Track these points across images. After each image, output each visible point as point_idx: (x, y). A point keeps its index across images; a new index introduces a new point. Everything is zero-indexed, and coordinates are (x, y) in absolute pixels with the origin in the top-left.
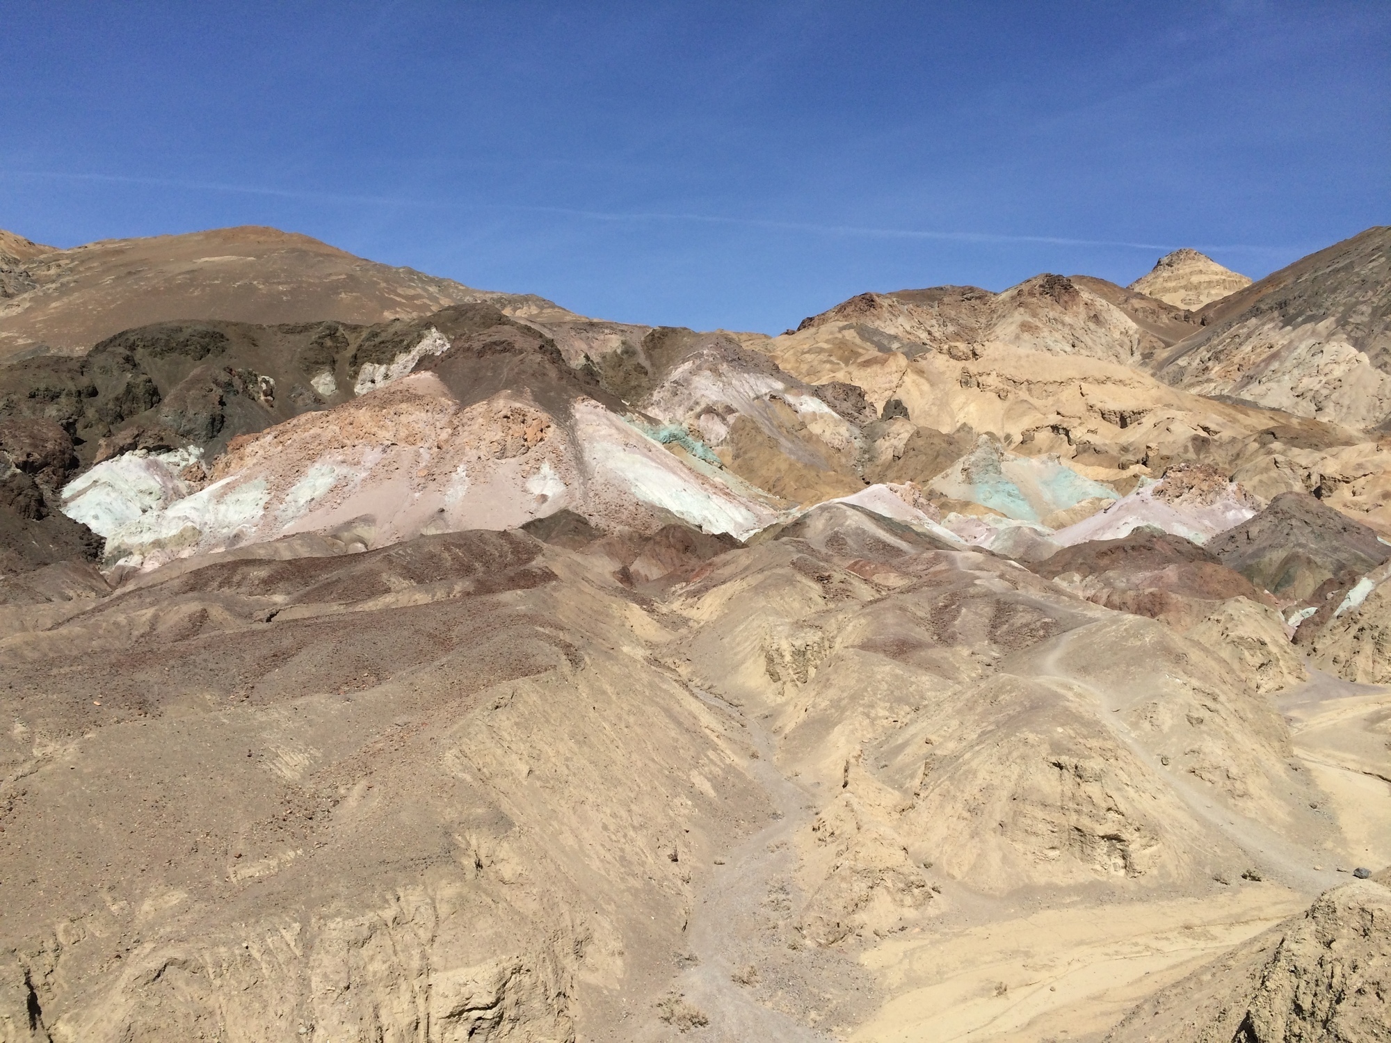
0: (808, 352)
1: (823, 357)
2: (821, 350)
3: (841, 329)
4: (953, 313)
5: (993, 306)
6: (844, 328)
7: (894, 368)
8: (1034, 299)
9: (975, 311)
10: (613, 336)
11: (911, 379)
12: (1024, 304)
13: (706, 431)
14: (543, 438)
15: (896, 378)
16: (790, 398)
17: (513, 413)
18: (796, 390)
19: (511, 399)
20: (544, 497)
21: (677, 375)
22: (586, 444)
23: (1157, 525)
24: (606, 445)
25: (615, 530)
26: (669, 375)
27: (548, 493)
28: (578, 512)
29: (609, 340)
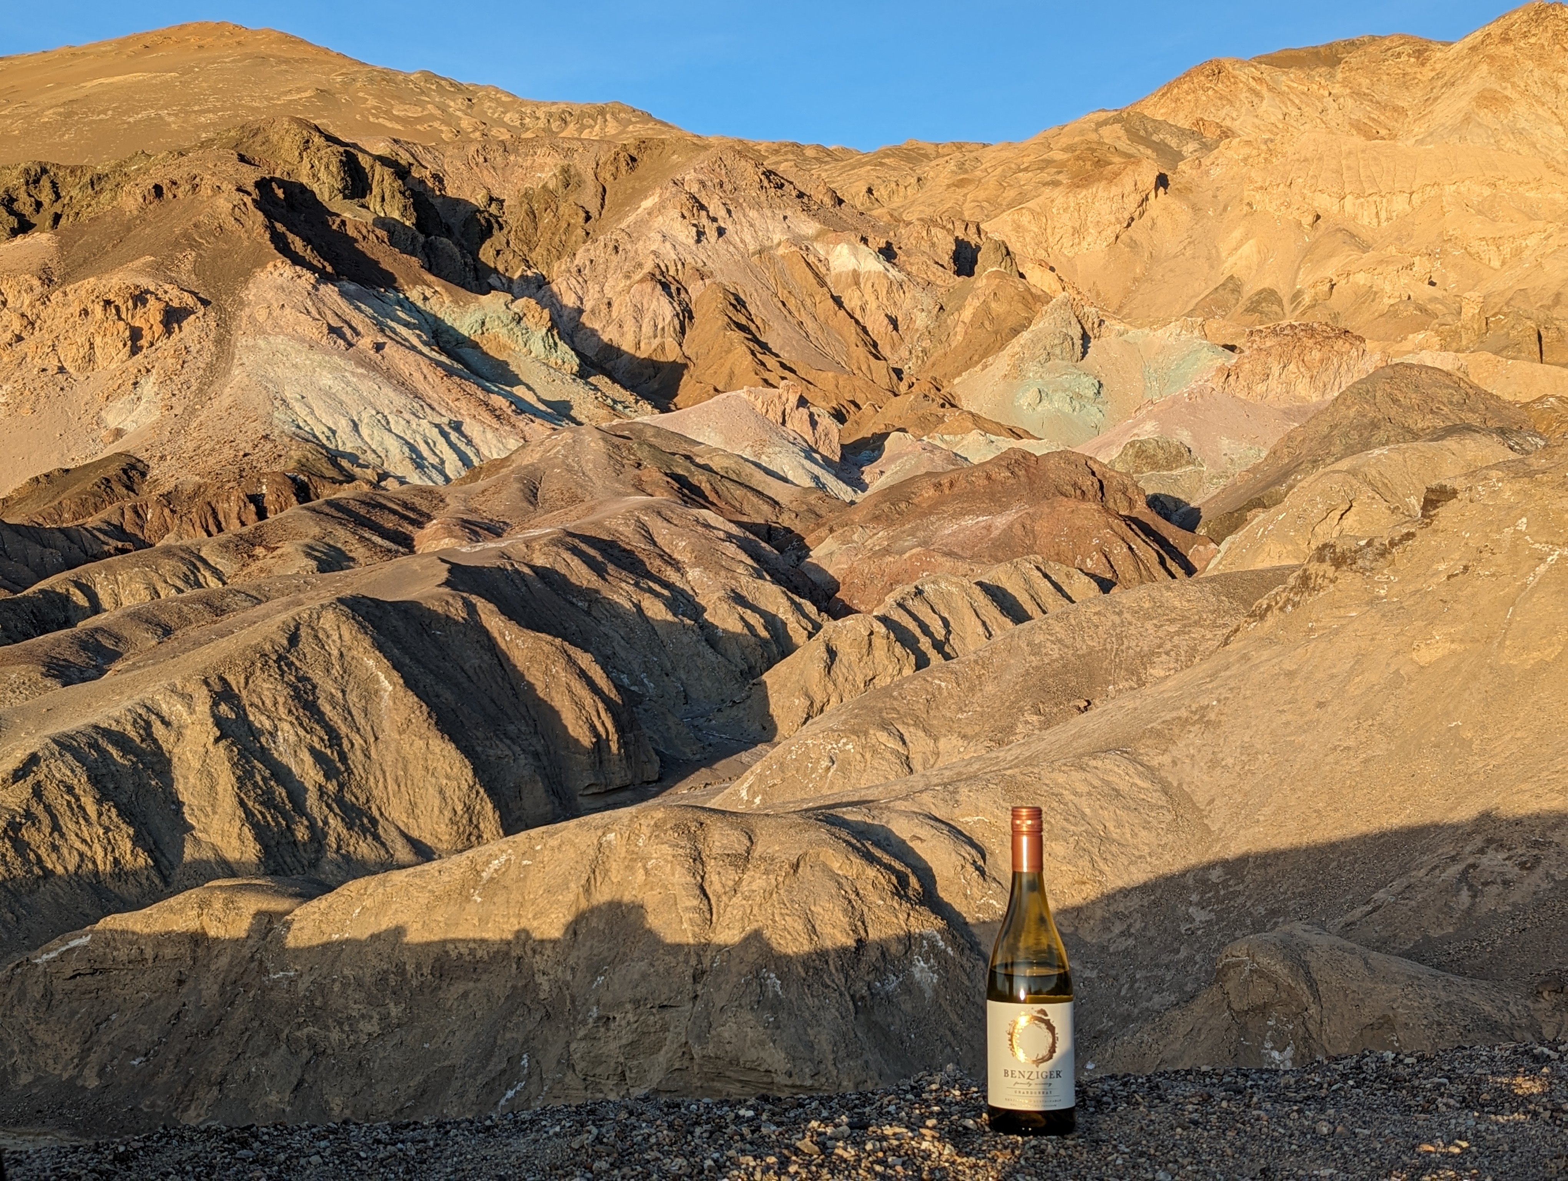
0: (1026, 170)
1: (1045, 176)
2: (1049, 162)
3: (1100, 125)
4: (1365, 82)
5: (1438, 66)
6: (1105, 123)
7: (1129, 187)
8: (1508, 50)
9: (1405, 82)
10: (548, 160)
11: (1159, 202)
12: (1492, 58)
13: (638, 312)
14: (169, 332)
15: (1132, 202)
16: (819, 248)
17: (117, 295)
18: (832, 235)
19: (140, 271)
20: (118, 433)
21: (631, 218)
22: (242, 341)
23: (1185, 436)
24: (279, 341)
25: (173, 483)
26: (619, 220)
27: (129, 426)
28: (143, 455)
29: (542, 168)
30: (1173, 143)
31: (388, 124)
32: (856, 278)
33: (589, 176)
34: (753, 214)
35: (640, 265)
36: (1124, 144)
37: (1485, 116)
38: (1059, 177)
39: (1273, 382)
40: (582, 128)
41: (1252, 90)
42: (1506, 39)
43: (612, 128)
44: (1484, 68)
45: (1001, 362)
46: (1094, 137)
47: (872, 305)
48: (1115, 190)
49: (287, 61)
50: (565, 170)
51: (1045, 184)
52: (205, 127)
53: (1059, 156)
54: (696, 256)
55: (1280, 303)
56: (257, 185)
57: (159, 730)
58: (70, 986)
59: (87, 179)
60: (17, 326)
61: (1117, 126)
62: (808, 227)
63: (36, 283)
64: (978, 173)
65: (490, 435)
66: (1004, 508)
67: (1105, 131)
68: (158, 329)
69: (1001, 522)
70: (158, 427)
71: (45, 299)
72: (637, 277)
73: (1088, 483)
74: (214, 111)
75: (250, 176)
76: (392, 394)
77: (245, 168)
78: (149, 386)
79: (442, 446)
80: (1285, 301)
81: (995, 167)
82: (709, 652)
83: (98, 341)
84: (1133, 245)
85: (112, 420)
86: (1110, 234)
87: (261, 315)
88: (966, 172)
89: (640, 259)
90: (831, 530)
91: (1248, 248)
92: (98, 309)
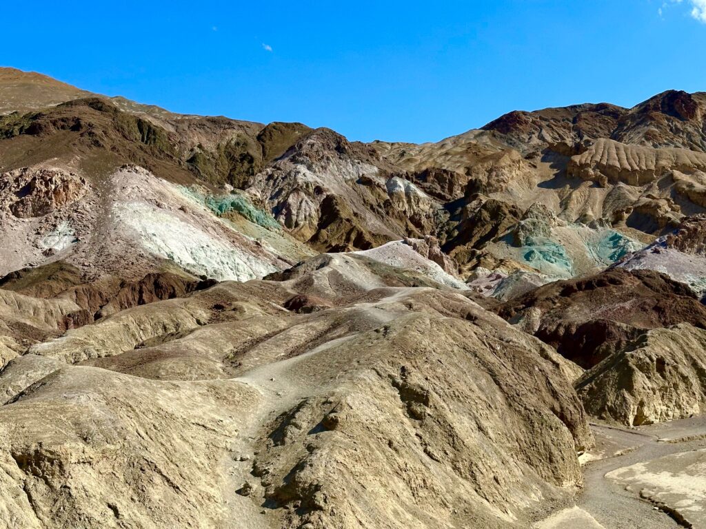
8: (658, 113)
12: (650, 117)
13: (293, 207)
14: (71, 198)
16: (381, 179)
18: (387, 173)
19: (54, 164)
20: (52, 252)
22: (115, 205)
24: (136, 206)
26: (274, 161)
27: (57, 248)
28: (71, 263)
34: (342, 161)
35: (290, 184)
38: (462, 160)
44: (647, 122)
47: (413, 210)
50: (239, 136)
62: (372, 169)
68: (66, 196)
69: (628, 307)
70: (74, 249)
72: (290, 189)
78: (63, 227)
85: (46, 243)
87: (125, 193)
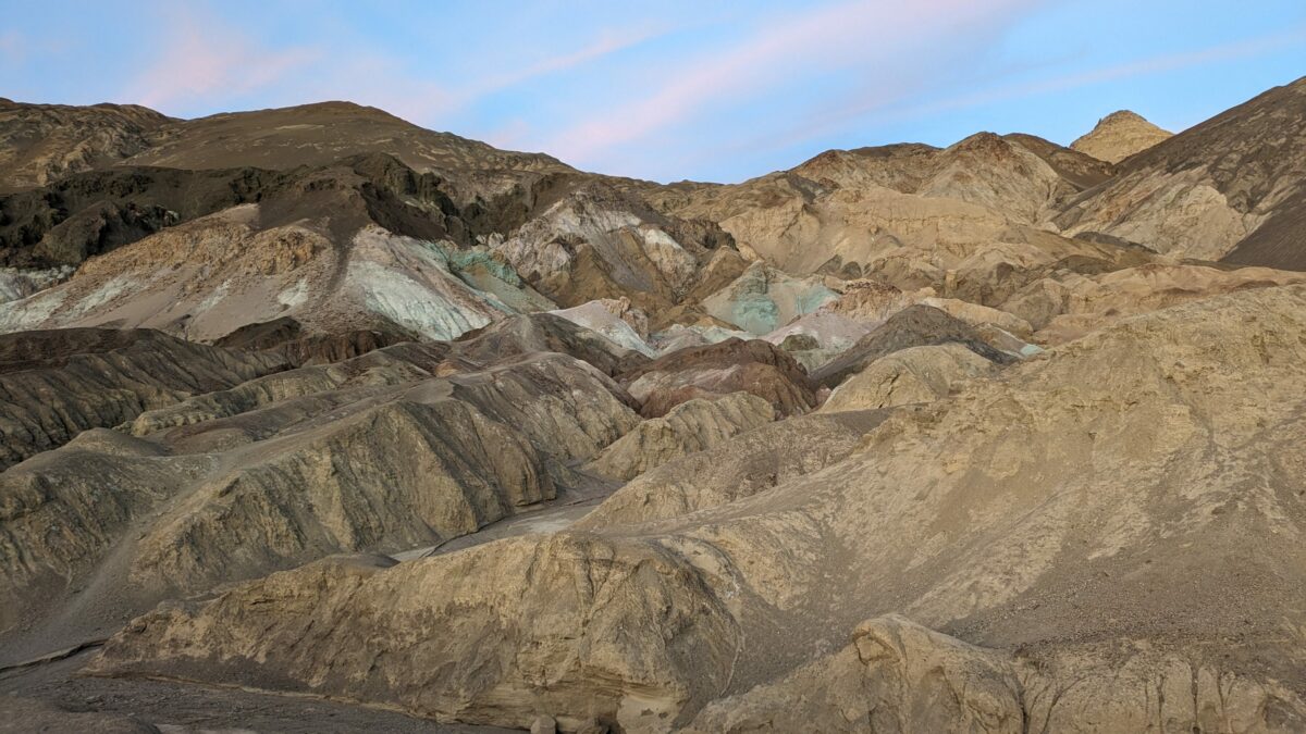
4: (902, 166)
5: (936, 160)
7: (790, 209)
8: (970, 154)
9: (921, 165)
10: (509, 181)
11: (805, 218)
12: (961, 158)
13: (550, 257)
14: (313, 258)
15: (790, 218)
16: (641, 232)
17: (289, 237)
18: (647, 225)
19: (302, 226)
20: (286, 307)
21: (548, 212)
22: (351, 263)
23: (814, 334)
24: (370, 265)
25: (313, 333)
26: (543, 212)
27: (292, 303)
28: (298, 319)
29: (505, 184)
30: (811, 189)
31: (429, 157)
32: (658, 246)
33: (528, 189)
34: (608, 213)
35: (552, 235)
36: (788, 188)
37: (958, 184)
38: (756, 203)
39: (858, 310)
40: (525, 165)
41: (849, 166)
42: (969, 149)
43: (540, 166)
44: (958, 162)
45: (726, 293)
46: (773, 184)
47: (665, 261)
48: (783, 211)
49: (379, 123)
50: (516, 186)
51: (749, 205)
52: (336, 153)
53: (756, 192)
54: (581, 233)
55: (859, 269)
56: (363, 186)
57: (303, 467)
58: (253, 608)
59: (275, 178)
60: (236, 251)
61: (784, 180)
62: (636, 221)
63: (247, 229)
64: (717, 198)
65: (474, 315)
66: (728, 367)
67: (779, 182)
68: (309, 255)
69: (727, 373)
70: (306, 305)
71: (252, 236)
72: (551, 240)
73: (769, 355)
74: (342, 145)
75: (360, 181)
76: (426, 293)
77: (358, 177)
78: (303, 284)
79: (451, 321)
80: (862, 268)
81: (725, 196)
82: (582, 434)
83: (278, 259)
84: (790, 238)
85: (284, 299)
86: (780, 231)
87: (362, 252)
88: (711, 197)
89: (552, 232)
90: (644, 373)
91: (845, 242)
92: (279, 244)
